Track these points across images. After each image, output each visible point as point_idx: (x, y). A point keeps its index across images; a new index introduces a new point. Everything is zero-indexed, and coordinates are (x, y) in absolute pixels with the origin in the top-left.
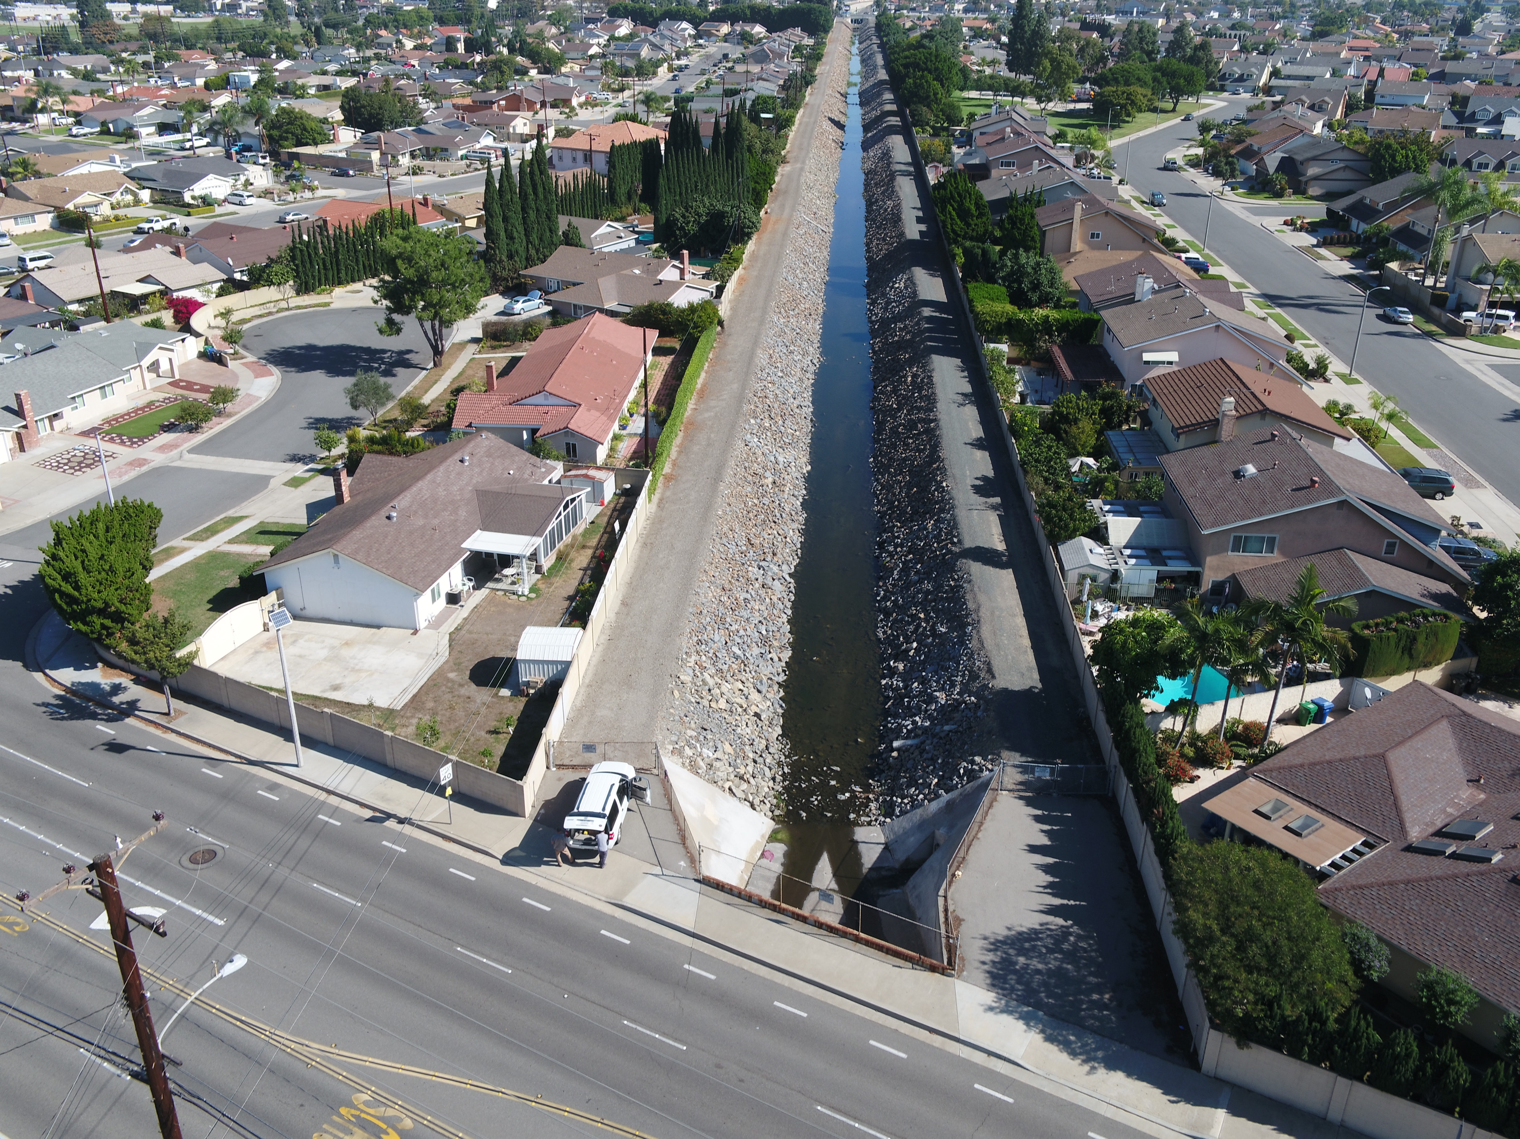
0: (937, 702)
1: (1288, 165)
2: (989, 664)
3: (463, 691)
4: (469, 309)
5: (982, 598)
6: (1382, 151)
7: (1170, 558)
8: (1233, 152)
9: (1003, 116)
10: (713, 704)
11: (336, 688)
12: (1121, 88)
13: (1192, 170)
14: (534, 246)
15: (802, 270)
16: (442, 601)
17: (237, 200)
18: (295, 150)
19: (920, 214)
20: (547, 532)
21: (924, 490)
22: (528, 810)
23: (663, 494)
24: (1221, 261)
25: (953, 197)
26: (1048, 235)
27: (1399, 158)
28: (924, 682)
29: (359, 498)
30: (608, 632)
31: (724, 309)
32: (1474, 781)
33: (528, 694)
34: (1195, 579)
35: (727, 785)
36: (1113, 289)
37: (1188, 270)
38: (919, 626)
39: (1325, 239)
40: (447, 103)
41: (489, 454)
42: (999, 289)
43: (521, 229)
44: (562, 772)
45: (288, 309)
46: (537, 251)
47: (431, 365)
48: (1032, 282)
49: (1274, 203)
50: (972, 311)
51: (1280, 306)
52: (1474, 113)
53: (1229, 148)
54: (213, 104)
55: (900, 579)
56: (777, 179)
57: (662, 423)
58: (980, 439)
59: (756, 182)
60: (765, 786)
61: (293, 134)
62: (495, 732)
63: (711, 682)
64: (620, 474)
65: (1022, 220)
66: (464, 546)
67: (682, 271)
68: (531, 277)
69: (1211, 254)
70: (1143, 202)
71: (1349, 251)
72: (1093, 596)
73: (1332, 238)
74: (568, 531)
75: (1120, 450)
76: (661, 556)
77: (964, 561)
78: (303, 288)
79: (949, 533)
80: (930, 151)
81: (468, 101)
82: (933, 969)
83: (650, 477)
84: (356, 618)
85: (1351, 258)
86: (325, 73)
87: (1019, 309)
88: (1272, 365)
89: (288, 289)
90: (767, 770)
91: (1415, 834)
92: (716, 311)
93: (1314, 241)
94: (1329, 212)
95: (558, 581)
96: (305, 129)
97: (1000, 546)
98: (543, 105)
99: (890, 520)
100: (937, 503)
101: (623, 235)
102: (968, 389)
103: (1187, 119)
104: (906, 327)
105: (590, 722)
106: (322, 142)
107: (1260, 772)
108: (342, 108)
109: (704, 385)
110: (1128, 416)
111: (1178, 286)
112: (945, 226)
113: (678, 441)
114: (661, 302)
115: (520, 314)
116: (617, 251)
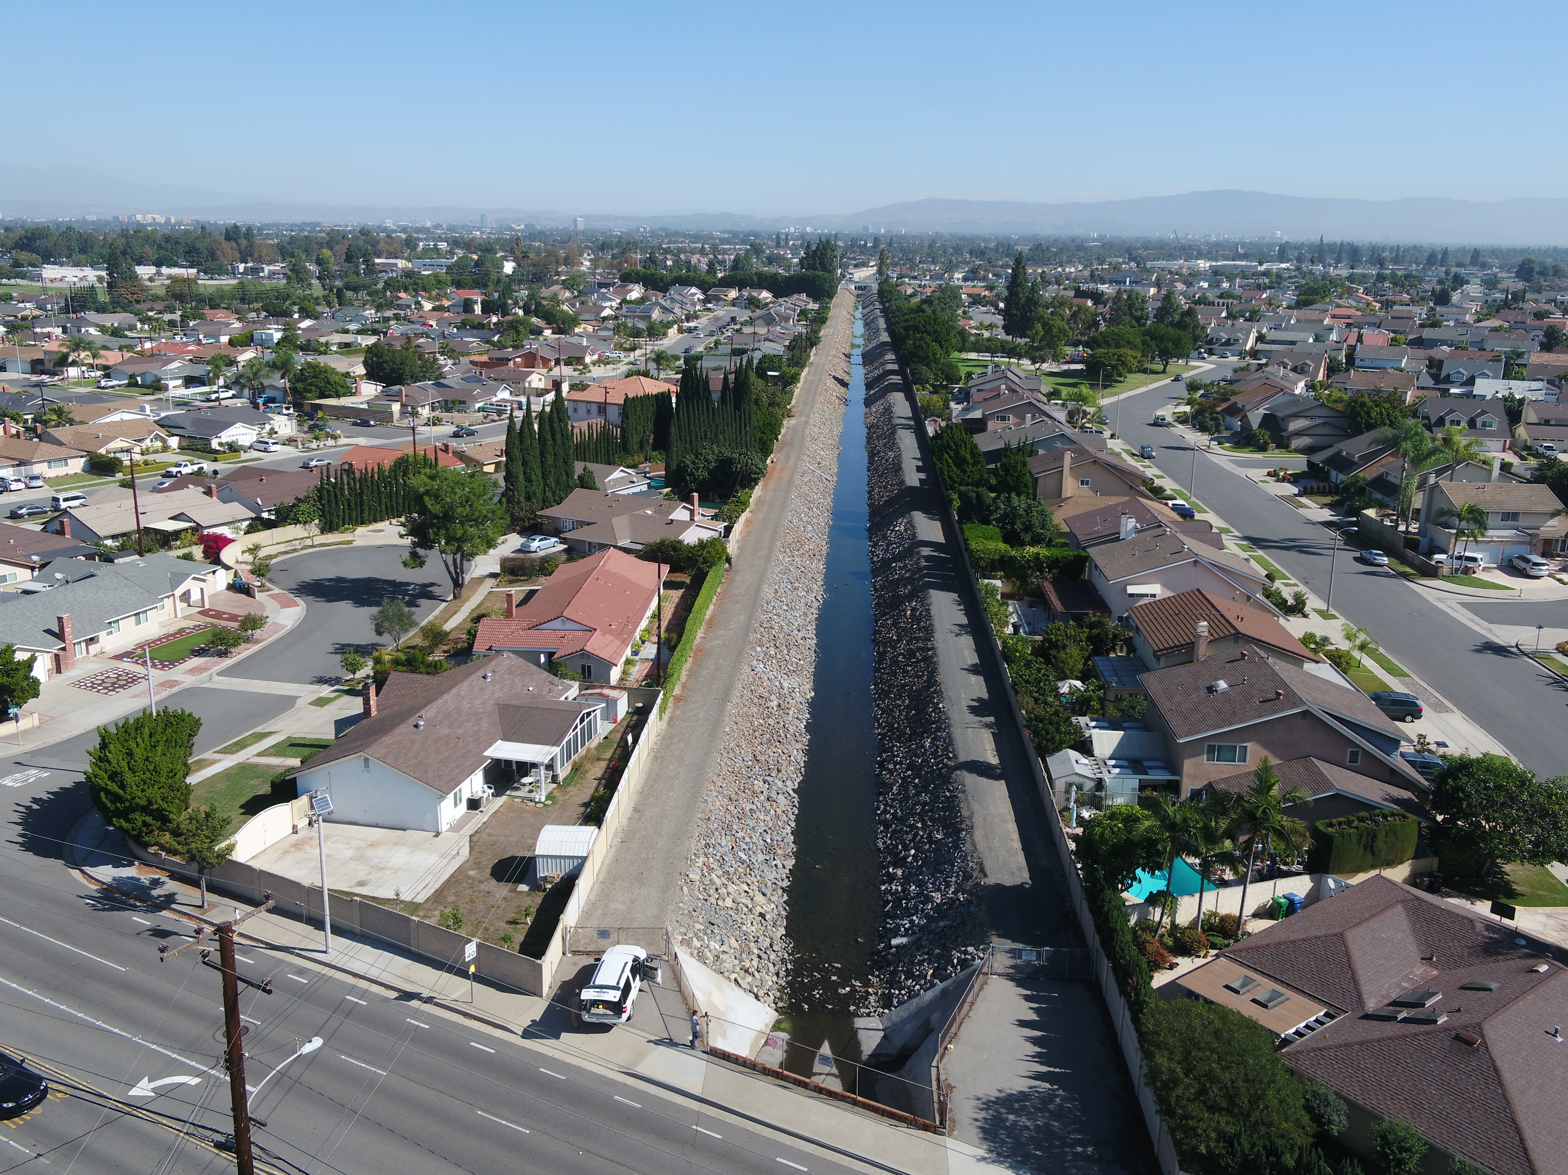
0: (932, 902)
1: (1271, 422)
2: (981, 864)
3: (483, 887)
4: (490, 544)
5: (975, 806)
6: (1358, 408)
7: (1151, 768)
8: (1219, 409)
9: (998, 375)
10: (720, 902)
11: (361, 884)
12: (1112, 350)
13: (1180, 426)
14: (551, 488)
15: (806, 514)
16: (463, 807)
17: (263, 446)
18: (317, 401)
19: (920, 464)
20: (564, 742)
21: (922, 712)
22: (545, 990)
23: (673, 713)
24: (1209, 510)
25: (949, 447)
26: (1040, 482)
27: (1373, 415)
28: (921, 884)
29: (386, 712)
30: (620, 835)
31: (732, 547)
32: (1427, 959)
33: (545, 889)
34: (1174, 787)
35: (733, 976)
36: (1099, 529)
37: (1175, 516)
38: (916, 834)
39: (1305, 488)
40: (465, 360)
41: (510, 672)
42: (993, 529)
43: (539, 472)
44: (577, 957)
45: (312, 547)
46: (554, 493)
47: (451, 597)
48: (1024, 524)
49: (1258, 456)
50: (967, 549)
51: (1263, 548)
52: (1449, 375)
53: (1215, 406)
54: (239, 359)
55: (899, 794)
56: (783, 431)
57: (673, 649)
58: (975, 665)
59: (763, 432)
60: (770, 980)
61: (316, 386)
62: (514, 922)
63: (718, 882)
64: (632, 693)
65: (1015, 467)
66: (485, 754)
67: (692, 512)
68: (548, 517)
69: (1197, 501)
70: (1134, 455)
71: (1328, 500)
72: (1080, 803)
73: (1312, 488)
74: (583, 744)
75: (1106, 673)
76: (671, 768)
77: (959, 772)
78: (328, 527)
79: (946, 749)
80: (929, 406)
81: (484, 358)
82: (925, 1128)
83: (661, 696)
84: (380, 823)
85: (1330, 506)
86: (346, 332)
87: (1012, 547)
88: (1249, 598)
89: (313, 528)
90: (771, 965)
91: (1371, 1005)
92: (724, 549)
93: (1296, 490)
94: (1310, 464)
95: (572, 790)
96: (329, 383)
97: (994, 760)
98: (558, 362)
99: (890, 740)
100: (933, 723)
101: (635, 480)
102: (964, 620)
103: (1177, 379)
104: (905, 566)
105: (604, 915)
106: (344, 395)
107: (1230, 952)
108: (366, 364)
109: (713, 617)
110: (1115, 645)
111: (1160, 526)
112: (942, 473)
113: (687, 665)
114: (672, 539)
115: (536, 552)
116: (633, 493)
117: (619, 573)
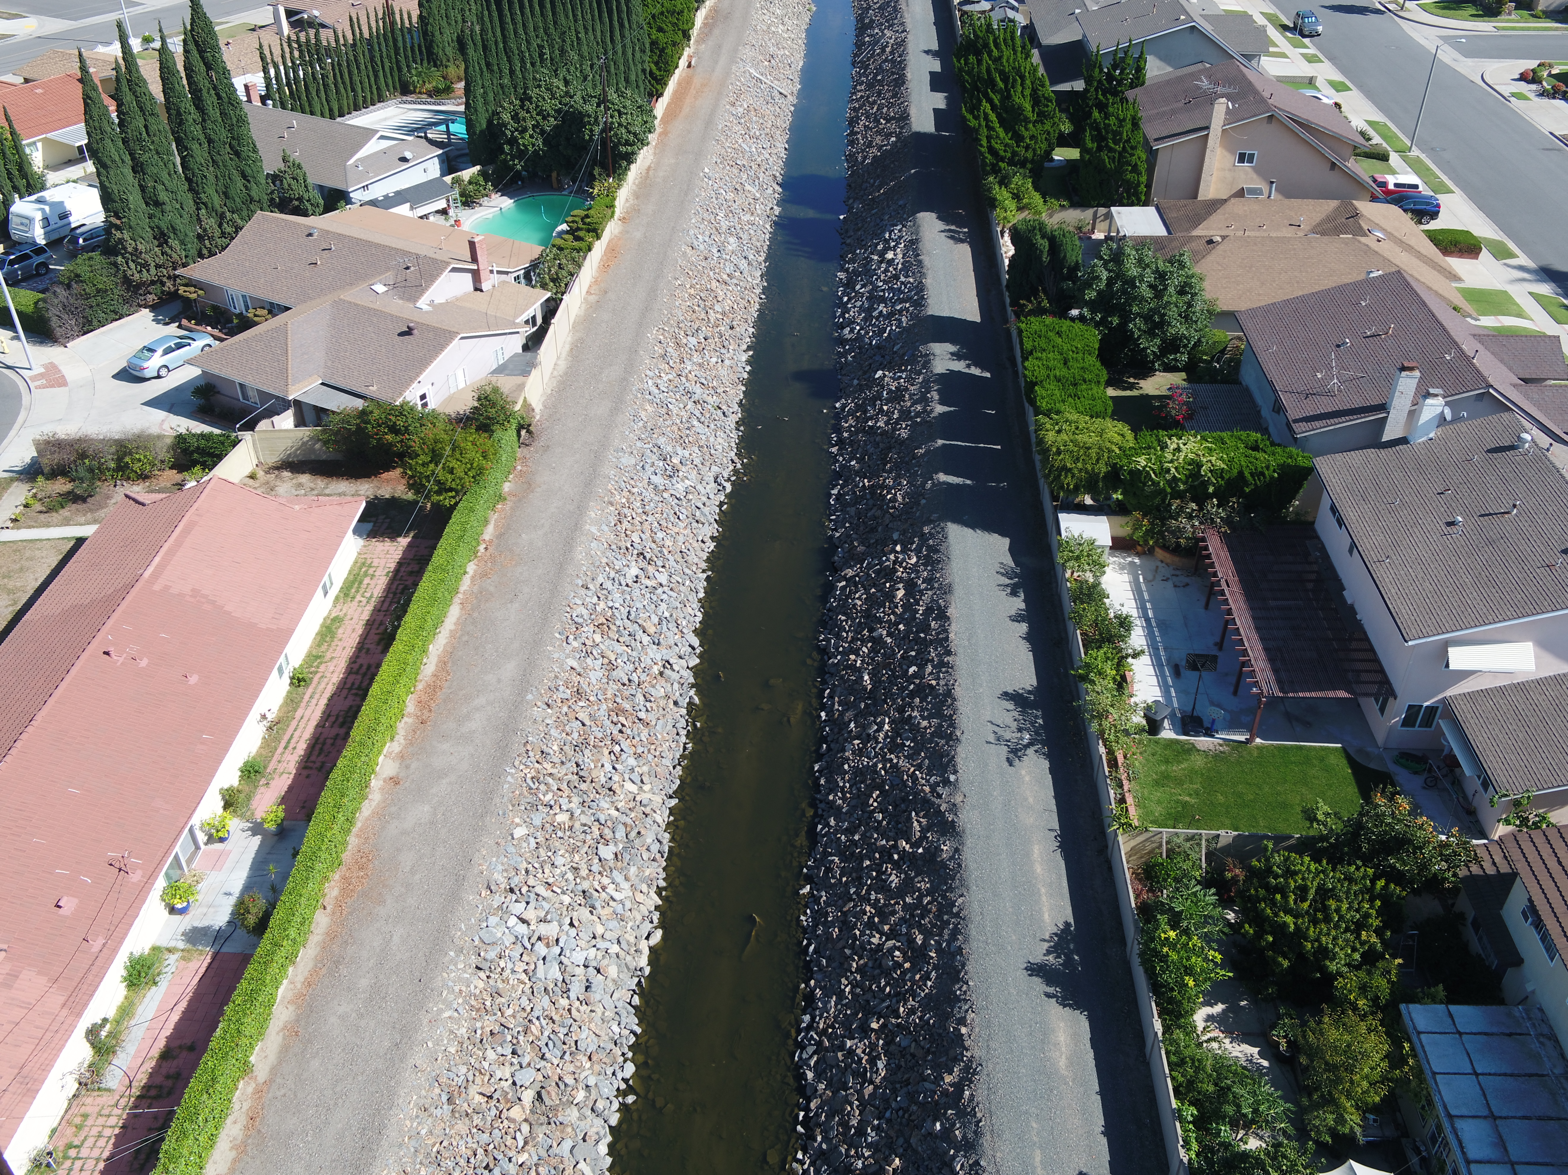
19: (937, 67)
24: (1453, 187)
25: (992, 83)
26: (1160, 157)
36: (1332, 380)
48: (1147, 316)
49: (1486, 26)
67: (476, 275)
68: (198, 284)
69: (1423, 156)
70: (1285, 28)
87: (1135, 429)
101: (408, 155)
102: (1028, 673)
104: (900, 393)
115: (159, 377)
116: (398, 193)
117: (195, 592)
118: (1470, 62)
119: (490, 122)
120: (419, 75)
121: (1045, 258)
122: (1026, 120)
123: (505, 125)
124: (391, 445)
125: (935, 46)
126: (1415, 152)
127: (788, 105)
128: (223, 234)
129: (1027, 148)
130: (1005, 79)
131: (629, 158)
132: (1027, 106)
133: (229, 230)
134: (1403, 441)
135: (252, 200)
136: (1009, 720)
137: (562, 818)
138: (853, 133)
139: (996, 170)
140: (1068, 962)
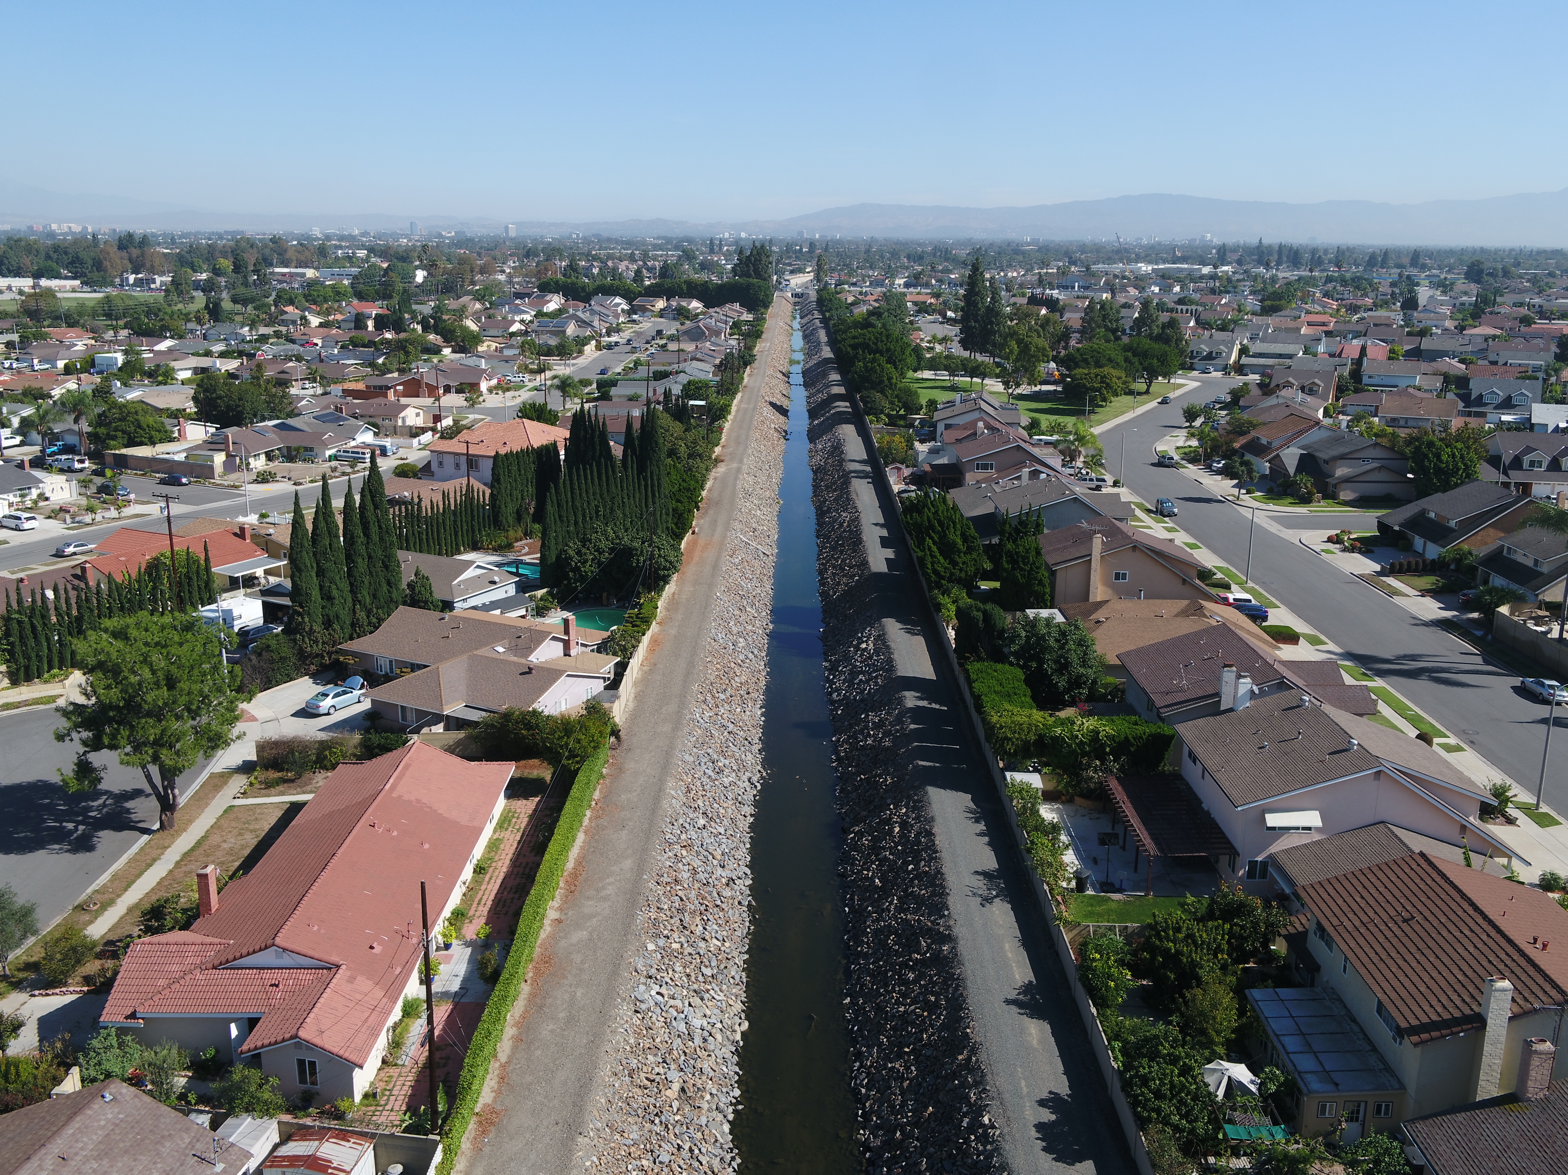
1: (1307, 462)
8: (1237, 445)
9: (970, 405)
12: (1094, 371)
13: (1190, 466)
14: (363, 606)
15: (737, 621)
17: (12, 523)
18: (124, 451)
19: (885, 533)
24: (1278, 603)
25: (932, 527)
31: (622, 705)
36: (1182, 684)
39: (1392, 565)
40: (336, 389)
41: (104, 1148)
42: (1014, 676)
43: (345, 585)
47: (157, 826)
49: (1304, 510)
50: (985, 721)
52: (1481, 396)
56: (708, 485)
58: (1028, 988)
59: (678, 501)
64: (383, 1146)
67: (567, 645)
68: (354, 654)
69: (1257, 587)
70: (1149, 511)
71: (1428, 581)
73: (1401, 564)
78: (22, 675)
80: (890, 449)
81: (361, 386)
83: (438, 1157)
85: (1434, 593)
88: (1463, 829)
93: (1378, 568)
94: (1382, 526)
98: (447, 389)
101: (496, 579)
104: (882, 722)
106: (161, 441)
108: (195, 399)
109: (579, 863)
112: (922, 563)
114: (525, 708)
115: (328, 714)
116: (492, 602)
117: (418, 801)
118: (1290, 531)
119: (558, 557)
120: (488, 535)
121: (981, 624)
122: (959, 551)
123: (571, 558)
124: (524, 737)
125: (882, 521)
126: (1250, 584)
127: (771, 561)
128: (369, 624)
129: (961, 570)
130: (941, 524)
131: (666, 580)
132: (959, 541)
133: (374, 620)
134: (1231, 710)
135: (392, 601)
136: (981, 884)
137: (676, 946)
138: (823, 578)
139: (939, 586)
140: (1033, 998)
